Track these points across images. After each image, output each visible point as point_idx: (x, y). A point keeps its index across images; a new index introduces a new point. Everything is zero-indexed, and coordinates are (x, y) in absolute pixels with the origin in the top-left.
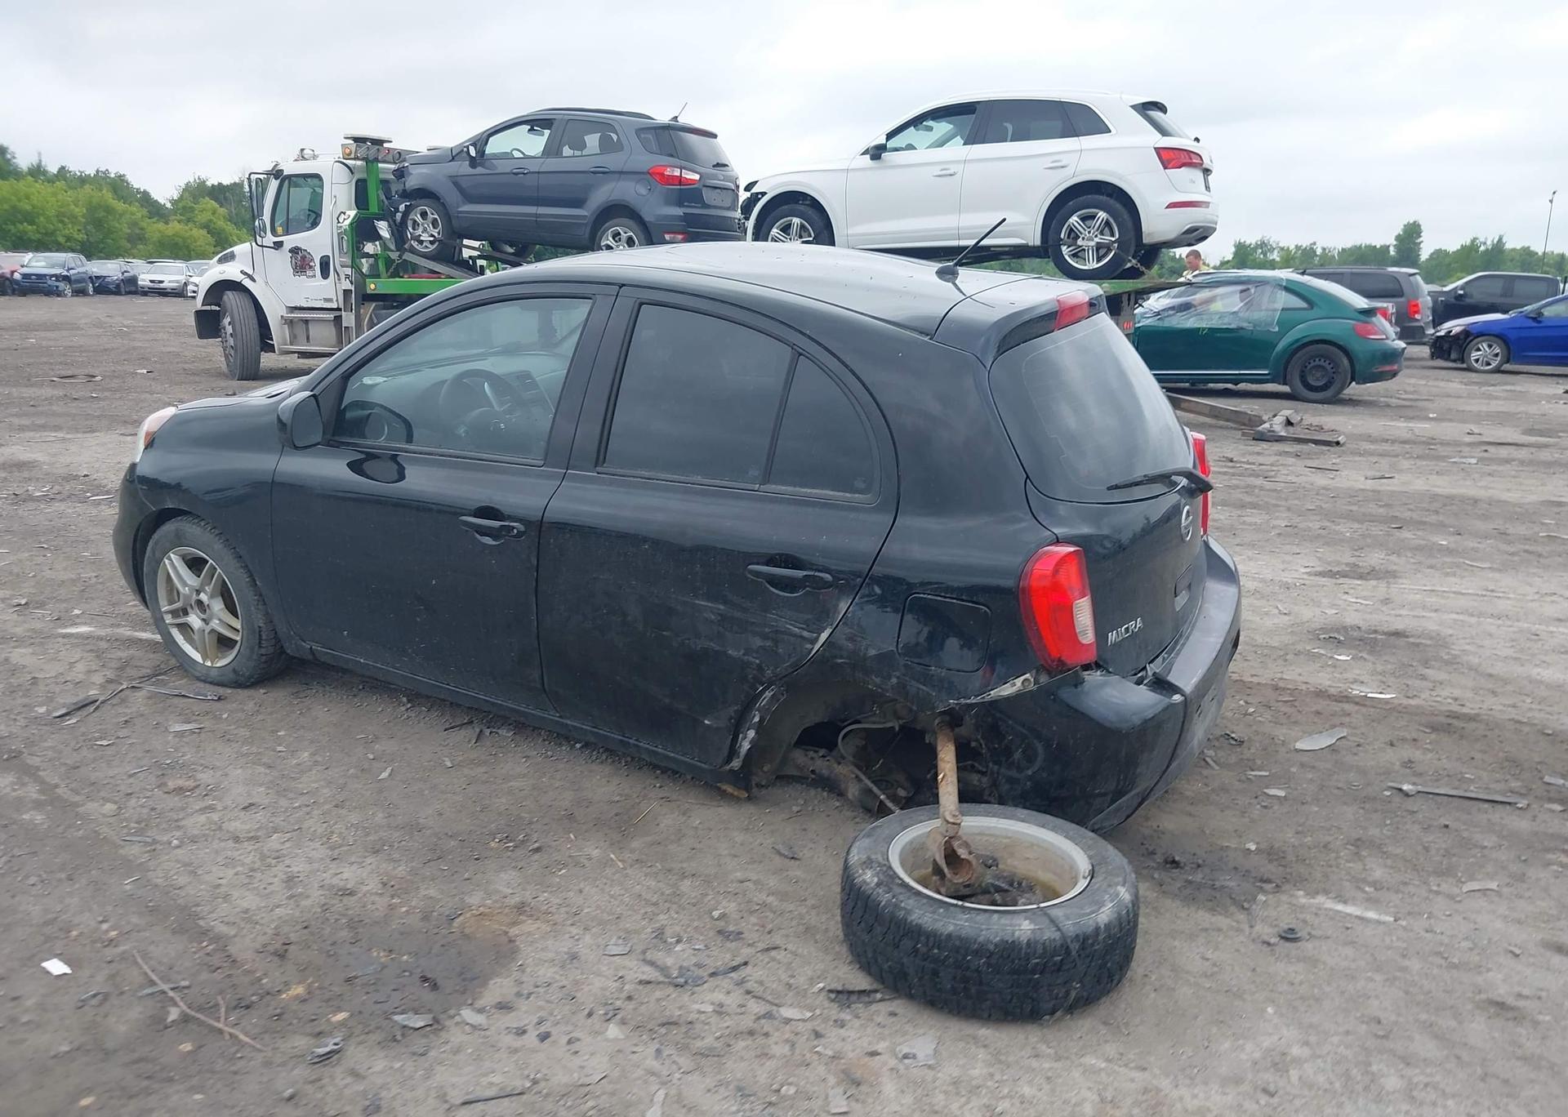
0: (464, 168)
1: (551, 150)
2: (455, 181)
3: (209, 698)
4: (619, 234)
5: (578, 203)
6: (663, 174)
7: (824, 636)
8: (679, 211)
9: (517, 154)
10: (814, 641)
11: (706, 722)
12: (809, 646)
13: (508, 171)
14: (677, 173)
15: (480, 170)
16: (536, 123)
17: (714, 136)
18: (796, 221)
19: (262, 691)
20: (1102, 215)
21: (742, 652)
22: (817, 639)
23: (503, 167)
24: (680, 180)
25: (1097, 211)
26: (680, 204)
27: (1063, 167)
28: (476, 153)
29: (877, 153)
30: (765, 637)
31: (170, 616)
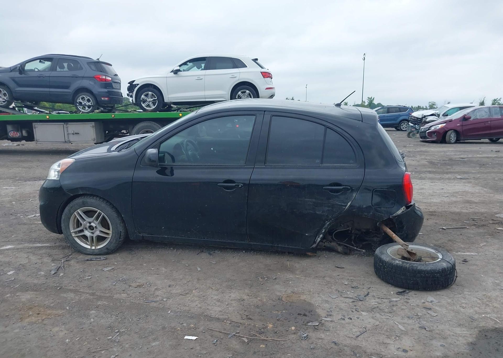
0: (17, 74)
1: (52, 69)
2: (13, 79)
3: (102, 259)
4: (84, 98)
5: (67, 87)
6: (99, 78)
7: (349, 204)
8: (106, 90)
9: (36, 70)
10: (346, 206)
11: (306, 235)
12: (344, 207)
13: (36, 76)
14: (104, 77)
15: (23, 75)
16: (42, 59)
17: (111, 65)
18: (150, 93)
19: (118, 254)
20: (248, 91)
21: (321, 212)
22: (347, 205)
23: (31, 74)
24: (105, 80)
25: (246, 90)
26: (106, 88)
27: (235, 77)
28: (21, 69)
29: (176, 72)
30: (329, 207)
31: (74, 233)
